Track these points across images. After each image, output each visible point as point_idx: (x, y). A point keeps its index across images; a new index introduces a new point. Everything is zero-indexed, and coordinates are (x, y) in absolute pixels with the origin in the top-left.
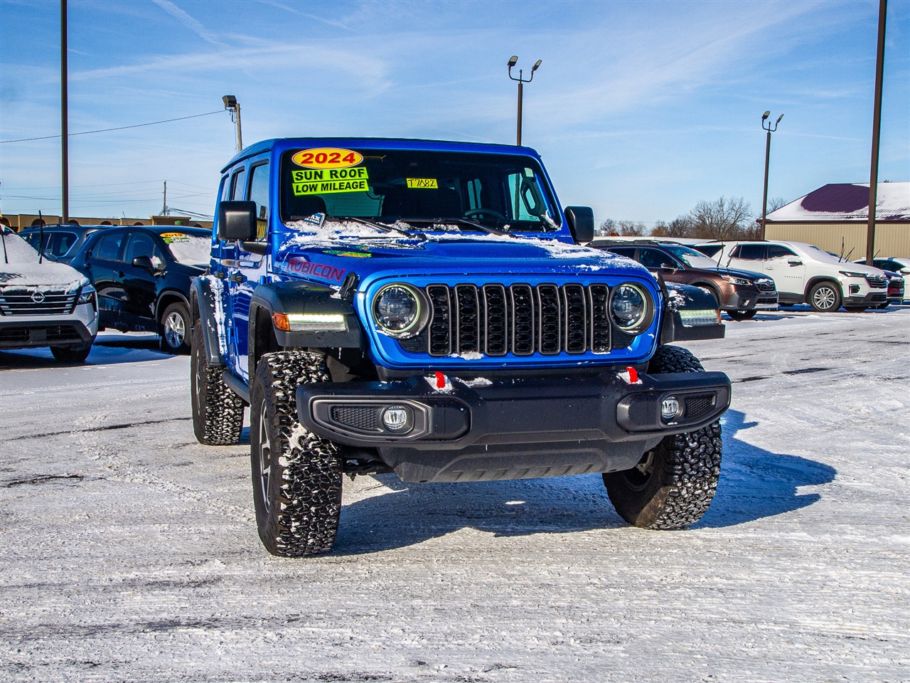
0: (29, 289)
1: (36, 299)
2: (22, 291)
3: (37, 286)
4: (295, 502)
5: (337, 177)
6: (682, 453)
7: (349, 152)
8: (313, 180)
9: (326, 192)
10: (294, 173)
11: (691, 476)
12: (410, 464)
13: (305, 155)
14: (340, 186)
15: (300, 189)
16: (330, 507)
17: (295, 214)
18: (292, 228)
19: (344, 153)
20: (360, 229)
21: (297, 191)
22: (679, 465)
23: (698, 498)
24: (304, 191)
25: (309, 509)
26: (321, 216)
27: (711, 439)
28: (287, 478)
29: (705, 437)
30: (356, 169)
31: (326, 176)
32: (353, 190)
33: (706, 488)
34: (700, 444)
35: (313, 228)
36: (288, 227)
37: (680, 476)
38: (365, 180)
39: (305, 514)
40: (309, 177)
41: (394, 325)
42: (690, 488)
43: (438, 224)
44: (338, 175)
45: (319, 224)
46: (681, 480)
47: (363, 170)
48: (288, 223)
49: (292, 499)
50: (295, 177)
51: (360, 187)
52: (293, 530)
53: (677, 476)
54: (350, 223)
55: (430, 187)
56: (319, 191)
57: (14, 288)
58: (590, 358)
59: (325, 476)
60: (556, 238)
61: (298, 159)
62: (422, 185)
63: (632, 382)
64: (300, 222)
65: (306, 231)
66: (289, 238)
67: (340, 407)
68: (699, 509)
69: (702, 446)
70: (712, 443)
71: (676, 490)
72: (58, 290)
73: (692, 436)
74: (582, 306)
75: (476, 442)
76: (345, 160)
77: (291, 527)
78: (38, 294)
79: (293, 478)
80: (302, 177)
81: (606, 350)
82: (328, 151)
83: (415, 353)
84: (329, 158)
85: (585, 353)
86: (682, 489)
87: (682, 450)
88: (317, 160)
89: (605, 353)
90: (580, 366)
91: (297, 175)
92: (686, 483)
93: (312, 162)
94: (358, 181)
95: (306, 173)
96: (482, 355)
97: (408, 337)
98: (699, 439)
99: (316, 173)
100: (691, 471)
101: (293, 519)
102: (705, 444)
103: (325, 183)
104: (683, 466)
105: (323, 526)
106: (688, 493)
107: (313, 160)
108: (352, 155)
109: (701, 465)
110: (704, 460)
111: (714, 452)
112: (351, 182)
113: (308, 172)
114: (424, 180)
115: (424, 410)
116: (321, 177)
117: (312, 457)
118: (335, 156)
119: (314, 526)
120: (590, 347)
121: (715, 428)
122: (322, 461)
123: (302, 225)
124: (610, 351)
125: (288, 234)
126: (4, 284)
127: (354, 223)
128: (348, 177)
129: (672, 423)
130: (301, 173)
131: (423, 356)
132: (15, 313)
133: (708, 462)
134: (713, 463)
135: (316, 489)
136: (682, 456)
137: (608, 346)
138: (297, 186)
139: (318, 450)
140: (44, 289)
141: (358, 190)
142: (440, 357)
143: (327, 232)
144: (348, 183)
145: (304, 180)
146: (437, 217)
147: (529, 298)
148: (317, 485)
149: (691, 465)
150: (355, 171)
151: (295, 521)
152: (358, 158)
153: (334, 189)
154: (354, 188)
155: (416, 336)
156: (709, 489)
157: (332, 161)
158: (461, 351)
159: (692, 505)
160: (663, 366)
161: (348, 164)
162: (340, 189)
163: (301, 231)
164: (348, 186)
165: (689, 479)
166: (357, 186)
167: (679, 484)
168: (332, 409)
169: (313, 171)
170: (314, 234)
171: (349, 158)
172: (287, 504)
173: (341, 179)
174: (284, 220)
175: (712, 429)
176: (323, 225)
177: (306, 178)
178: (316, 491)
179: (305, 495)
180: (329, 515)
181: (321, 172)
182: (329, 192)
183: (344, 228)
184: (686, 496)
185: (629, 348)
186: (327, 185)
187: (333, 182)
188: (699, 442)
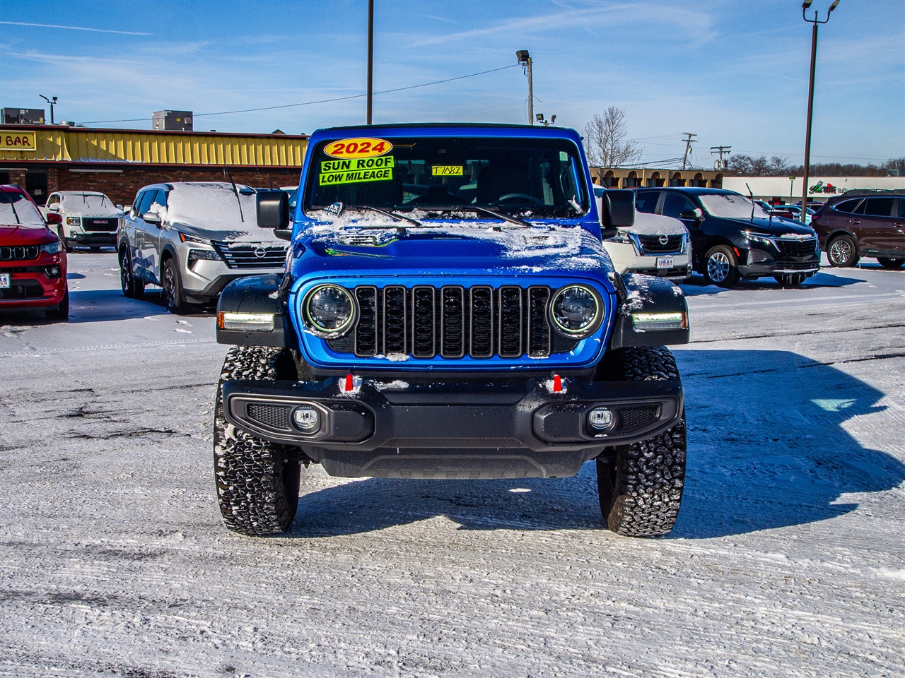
0: (253, 245)
1: (258, 255)
2: (247, 247)
3: (260, 243)
4: (231, 488)
5: (363, 166)
6: (636, 463)
7: (379, 141)
8: (340, 170)
9: (351, 181)
10: (323, 163)
11: (647, 487)
12: (330, 461)
13: (336, 146)
14: (365, 175)
15: (326, 179)
16: (266, 495)
17: (317, 204)
18: (312, 217)
19: (375, 142)
20: (376, 217)
21: (323, 181)
22: (633, 475)
23: (658, 510)
24: (329, 181)
25: (245, 495)
26: (339, 206)
27: (671, 450)
28: (222, 465)
29: (663, 447)
30: (384, 158)
31: (353, 166)
32: (377, 179)
33: (667, 500)
34: (656, 454)
35: (330, 217)
36: (308, 216)
37: (635, 486)
38: (391, 169)
39: (243, 500)
40: (336, 167)
41: (328, 323)
42: (648, 498)
43: (456, 211)
44: (365, 164)
45: (337, 214)
46: (635, 490)
47: (390, 158)
48: (308, 213)
49: (228, 485)
50: (323, 167)
51: (384, 176)
52: (234, 513)
53: (631, 486)
54: (368, 212)
55: (455, 174)
56: (344, 181)
57: (240, 245)
58: (525, 362)
59: (258, 466)
60: (580, 225)
61: (329, 150)
62: (447, 172)
63: (555, 391)
64: (320, 212)
65: (323, 221)
66: (307, 227)
67: (256, 405)
68: (664, 520)
69: (659, 456)
70: (672, 454)
71: (632, 500)
72: (278, 246)
73: (647, 446)
74: (519, 308)
75: (385, 445)
76: (374, 149)
77: (231, 510)
78: (260, 250)
79: (228, 466)
80: (329, 168)
81: (544, 355)
82: (359, 141)
83: (341, 353)
84: (360, 148)
85: (520, 357)
86: (639, 499)
87: (636, 460)
88: (348, 151)
89: (543, 357)
90: (513, 371)
91: (326, 165)
92: (642, 494)
93: (342, 153)
94: (383, 170)
95: (334, 163)
96: (408, 357)
97: (334, 338)
98: (656, 449)
99: (344, 163)
100: (647, 481)
101: (232, 503)
102: (663, 454)
103: (351, 173)
104: (637, 476)
105: (262, 511)
106: (645, 503)
107: (344, 150)
108: (382, 144)
109: (658, 476)
110: (662, 471)
111: (674, 463)
112: (376, 171)
113: (337, 162)
114: (450, 167)
115: (326, 412)
116: (348, 167)
117: (244, 447)
118: (366, 145)
119: (254, 511)
120: (526, 351)
121: (676, 438)
122: (254, 452)
123: (322, 215)
124: (549, 356)
125: (306, 224)
126: (232, 241)
127: (372, 212)
128: (375, 166)
129: (600, 436)
130: (330, 164)
131: (349, 356)
132: (240, 267)
133: (667, 474)
134: (672, 475)
135: (250, 478)
136: (636, 465)
137: (547, 350)
138: (324, 176)
139: (251, 441)
140: (265, 246)
141: (382, 179)
142: (364, 358)
143: (343, 221)
144: (373, 172)
145: (332, 170)
146: (455, 205)
147: (460, 300)
148: (251, 474)
149: (647, 476)
150: (382, 160)
151: (234, 505)
152: (388, 147)
153: (359, 178)
154: (378, 177)
155: (342, 337)
156: (671, 501)
157: (362, 151)
158: (387, 352)
159: (653, 516)
160: (630, 368)
161: (377, 153)
162: (364, 178)
163: (319, 221)
164: (373, 175)
165: (645, 490)
166: (381, 175)
167: (634, 494)
168: (249, 406)
169: (341, 161)
170: (330, 223)
171: (379, 147)
172: (224, 490)
173: (367, 168)
174: (305, 209)
175: (673, 439)
176: (341, 214)
177: (334, 169)
178: (250, 480)
179: (240, 483)
180: (266, 502)
181: (349, 162)
182: (354, 181)
183: (362, 217)
184: (644, 507)
185: (571, 352)
186: (353, 174)
187: (358, 172)
188: (655, 452)
